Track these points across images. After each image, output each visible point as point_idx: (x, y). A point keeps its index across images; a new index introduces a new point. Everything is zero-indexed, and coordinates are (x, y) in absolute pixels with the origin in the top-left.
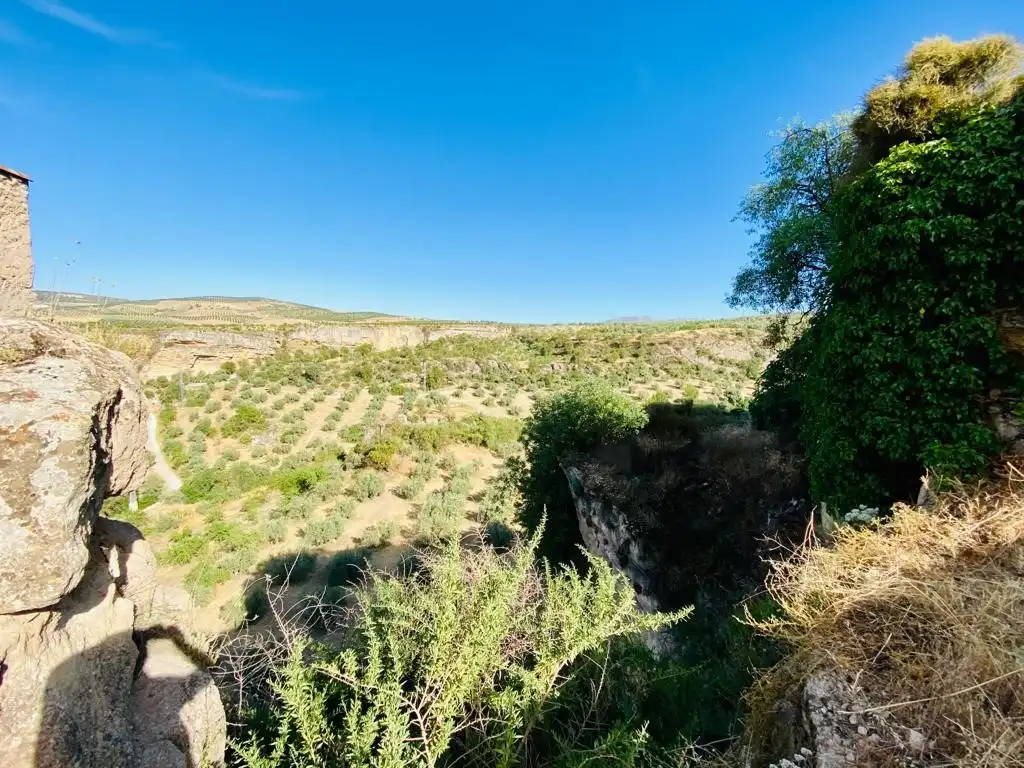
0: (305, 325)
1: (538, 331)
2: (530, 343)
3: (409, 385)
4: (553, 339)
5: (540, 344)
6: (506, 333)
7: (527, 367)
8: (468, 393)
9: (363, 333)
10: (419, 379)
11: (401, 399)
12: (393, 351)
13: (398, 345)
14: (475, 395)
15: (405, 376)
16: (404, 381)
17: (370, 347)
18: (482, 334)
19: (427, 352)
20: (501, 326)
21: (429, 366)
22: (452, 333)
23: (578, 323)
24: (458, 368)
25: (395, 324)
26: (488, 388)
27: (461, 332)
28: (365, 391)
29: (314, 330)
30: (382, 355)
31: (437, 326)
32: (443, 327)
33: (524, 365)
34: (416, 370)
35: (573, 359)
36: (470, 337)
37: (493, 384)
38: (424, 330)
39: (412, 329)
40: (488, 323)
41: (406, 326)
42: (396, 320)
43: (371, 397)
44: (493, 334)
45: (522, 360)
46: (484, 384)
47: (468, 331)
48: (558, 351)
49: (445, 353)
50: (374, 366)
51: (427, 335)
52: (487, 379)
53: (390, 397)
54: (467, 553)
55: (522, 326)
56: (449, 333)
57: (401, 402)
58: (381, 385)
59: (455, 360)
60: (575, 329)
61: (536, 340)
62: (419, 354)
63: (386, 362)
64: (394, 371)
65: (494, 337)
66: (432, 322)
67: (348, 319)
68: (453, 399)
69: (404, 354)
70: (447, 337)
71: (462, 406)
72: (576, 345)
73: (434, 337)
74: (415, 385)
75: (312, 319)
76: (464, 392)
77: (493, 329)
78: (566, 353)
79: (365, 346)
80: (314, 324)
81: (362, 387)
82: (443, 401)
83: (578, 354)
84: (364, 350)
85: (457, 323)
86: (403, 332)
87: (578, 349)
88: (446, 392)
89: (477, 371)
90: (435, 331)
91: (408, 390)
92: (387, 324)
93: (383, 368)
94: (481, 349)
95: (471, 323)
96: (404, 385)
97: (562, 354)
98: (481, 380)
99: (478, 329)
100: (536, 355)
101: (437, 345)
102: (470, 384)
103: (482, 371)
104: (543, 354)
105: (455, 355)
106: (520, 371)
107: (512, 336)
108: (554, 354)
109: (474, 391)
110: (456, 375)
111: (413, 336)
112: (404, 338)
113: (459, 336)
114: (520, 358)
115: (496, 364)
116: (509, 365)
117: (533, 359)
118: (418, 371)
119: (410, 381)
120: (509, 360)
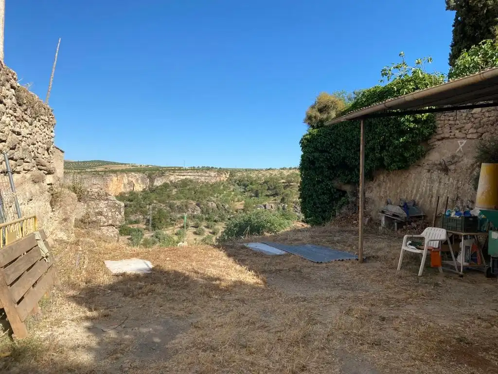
1: (253, 175)
2: (246, 186)
3: (135, 226)
4: (266, 182)
5: (254, 187)
6: (224, 177)
7: (242, 207)
8: (190, 232)
9: (94, 181)
10: (145, 220)
11: (128, 239)
12: (121, 196)
13: (126, 190)
14: (195, 233)
15: (133, 218)
16: (131, 223)
18: (203, 179)
19: (153, 196)
20: (220, 171)
21: (154, 208)
22: (174, 178)
23: (288, 167)
24: (180, 209)
25: (123, 171)
26: (207, 227)
27: (184, 177)
31: (161, 172)
32: (167, 174)
33: (239, 206)
34: (142, 213)
35: (283, 200)
36: (191, 181)
37: (213, 223)
38: (149, 176)
39: (139, 175)
40: (208, 169)
41: (133, 173)
42: (124, 167)
44: (212, 178)
45: (238, 201)
46: (204, 223)
47: (190, 176)
48: (270, 192)
49: (169, 196)
51: (152, 180)
52: (207, 219)
55: (239, 171)
56: (172, 178)
57: (129, 241)
59: (178, 203)
60: (285, 173)
61: (251, 184)
62: (145, 198)
65: (213, 181)
66: (157, 169)
67: (80, 168)
69: (131, 197)
70: (171, 182)
72: (285, 187)
73: (158, 183)
74: (142, 226)
76: (186, 231)
77: (213, 174)
78: (277, 194)
82: (167, 239)
83: (287, 195)
85: (180, 169)
86: (130, 178)
87: (288, 191)
88: (169, 231)
89: (198, 212)
90: (160, 176)
91: (135, 230)
92: (114, 172)
94: (202, 192)
95: (193, 169)
96: (131, 226)
97: (274, 195)
98: (201, 219)
99: (200, 174)
100: (251, 197)
101: (161, 189)
102: (192, 223)
103: (202, 212)
104: (257, 195)
105: (178, 198)
106: (237, 211)
107: (229, 180)
108: (267, 195)
109: (195, 230)
110: (179, 216)
111: (139, 181)
112: (131, 184)
113: (182, 180)
114: (236, 199)
115: (214, 205)
116: (227, 206)
117: (248, 200)
118: (144, 213)
119: (137, 222)
120: (226, 201)
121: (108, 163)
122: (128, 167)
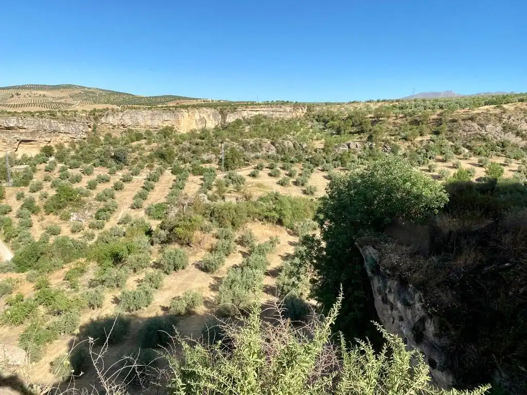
0: (113, 110)
1: (335, 110)
2: (326, 122)
3: (208, 166)
4: (350, 117)
5: (336, 123)
6: (301, 113)
7: (322, 146)
8: (263, 173)
9: (165, 117)
10: (218, 160)
11: (201, 179)
12: (192, 133)
13: (196, 127)
14: (270, 175)
15: (205, 157)
16: (203, 162)
17: (171, 129)
18: (277, 115)
19: (225, 133)
20: (296, 106)
21: (226, 148)
22: (247, 114)
23: (375, 100)
24: (254, 149)
25: (194, 106)
26: (283, 168)
27: (257, 113)
28: (168, 172)
29: (121, 114)
30: (183, 137)
31: (233, 107)
32: (239, 109)
33: (319, 145)
34: (215, 152)
35: (370, 138)
36: (265, 117)
37: (289, 164)
38: (221, 112)
39: (210, 111)
40: (283, 103)
41: (204, 109)
42: (195, 102)
43: (174, 177)
44: (287, 114)
45: (317, 139)
46: (280, 164)
47: (263, 112)
48: (354, 129)
49: (242, 134)
50: (176, 148)
51: (224, 116)
52: (283, 160)
53: (191, 177)
54: (267, 326)
55: (318, 105)
56: (245, 114)
57: (202, 182)
58: (183, 166)
59: (251, 141)
60: (373, 107)
61: (332, 119)
62: (216, 136)
63: (186, 144)
64: (194, 152)
65: (289, 117)
66: (229, 104)
67: (151, 103)
68: (249, 179)
69: (202, 135)
70: (244, 118)
71: (259, 185)
72: (373, 123)
73: (231, 119)
74: (214, 166)
75: (118, 104)
76: (261, 173)
77: (288, 109)
78: (362, 131)
79: (167, 128)
80: (120, 108)
81: (165, 168)
82: (241, 180)
83: (375, 132)
84: (167, 132)
85: (253, 104)
86: (201, 115)
87: (376, 127)
88: (244, 172)
89: (273, 152)
90: (232, 112)
91: (207, 170)
93: (183, 149)
94: (277, 130)
95: (267, 104)
96: (203, 166)
97: (359, 133)
98: (277, 160)
99: (274, 109)
100: (332, 134)
101: (234, 126)
102: (266, 164)
103: (278, 152)
104: (339, 133)
105: (251, 136)
106: (316, 151)
107: (307, 116)
108: (351, 133)
109: (269, 171)
110: (253, 155)
111: (211, 117)
112: (203, 120)
113: (255, 117)
114: (315, 137)
115: (291, 144)
116: (305, 146)
117: (329, 138)
118: (216, 152)
119: (209, 161)
120: (304, 140)
121: (180, 98)
122: (199, 102)
